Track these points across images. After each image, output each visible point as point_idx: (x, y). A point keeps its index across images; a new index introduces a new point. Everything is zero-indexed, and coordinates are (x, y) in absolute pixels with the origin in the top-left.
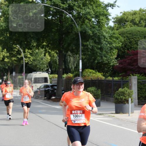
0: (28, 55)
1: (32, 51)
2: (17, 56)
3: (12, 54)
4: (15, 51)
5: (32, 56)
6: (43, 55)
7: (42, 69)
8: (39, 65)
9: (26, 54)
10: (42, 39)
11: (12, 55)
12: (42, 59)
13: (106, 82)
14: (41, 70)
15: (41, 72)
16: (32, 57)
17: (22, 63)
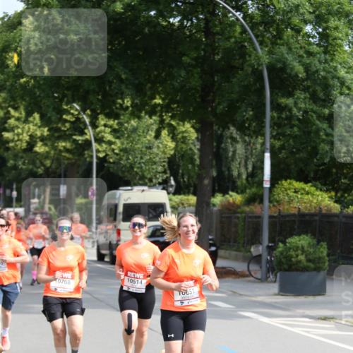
0: (106, 135)
1: (120, 124)
2: (74, 137)
3: (58, 130)
4: (66, 121)
5: (118, 138)
6: (153, 134)
7: (149, 176)
8: (141, 167)
9: (100, 132)
10: (149, 85)
11: (56, 135)
12: (150, 148)
13: (344, 220)
14: (147, 181)
15: (145, 188)
16: (117, 141)
17: (88, 159)
